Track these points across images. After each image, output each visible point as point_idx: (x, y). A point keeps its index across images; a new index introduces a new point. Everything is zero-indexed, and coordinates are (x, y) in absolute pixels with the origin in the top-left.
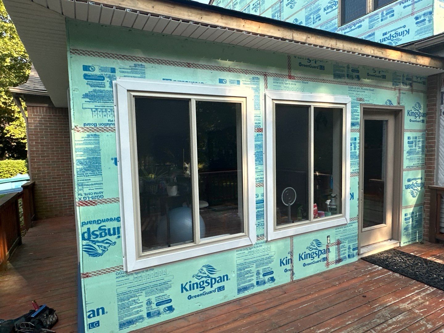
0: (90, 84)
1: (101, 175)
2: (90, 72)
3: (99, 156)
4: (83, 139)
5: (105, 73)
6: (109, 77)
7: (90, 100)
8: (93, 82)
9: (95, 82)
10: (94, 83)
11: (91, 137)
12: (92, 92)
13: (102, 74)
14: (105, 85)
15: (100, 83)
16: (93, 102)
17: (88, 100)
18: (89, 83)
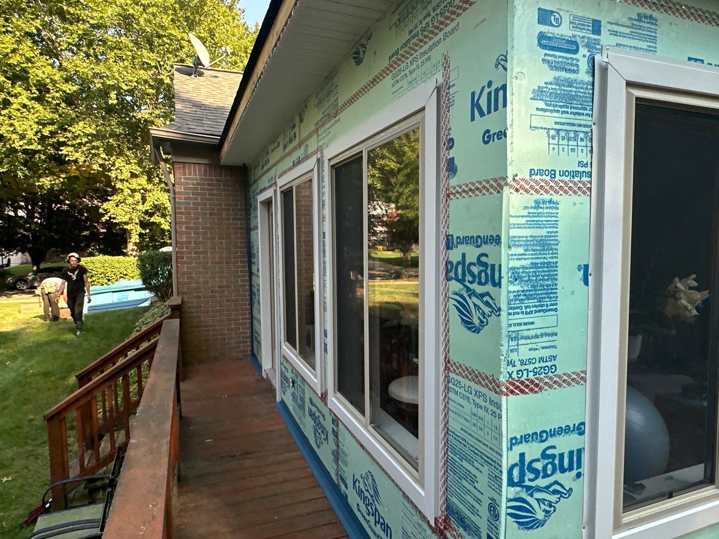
0: (548, 62)
1: (556, 310)
2: (551, 29)
3: (554, 260)
4: (525, 213)
5: (582, 34)
6: (587, 46)
7: (547, 105)
8: (555, 56)
9: (560, 57)
10: (557, 60)
11: (541, 208)
12: (551, 83)
13: (575, 36)
14: (577, 66)
15: (569, 61)
16: (552, 111)
17: (542, 105)
18: (547, 58)
